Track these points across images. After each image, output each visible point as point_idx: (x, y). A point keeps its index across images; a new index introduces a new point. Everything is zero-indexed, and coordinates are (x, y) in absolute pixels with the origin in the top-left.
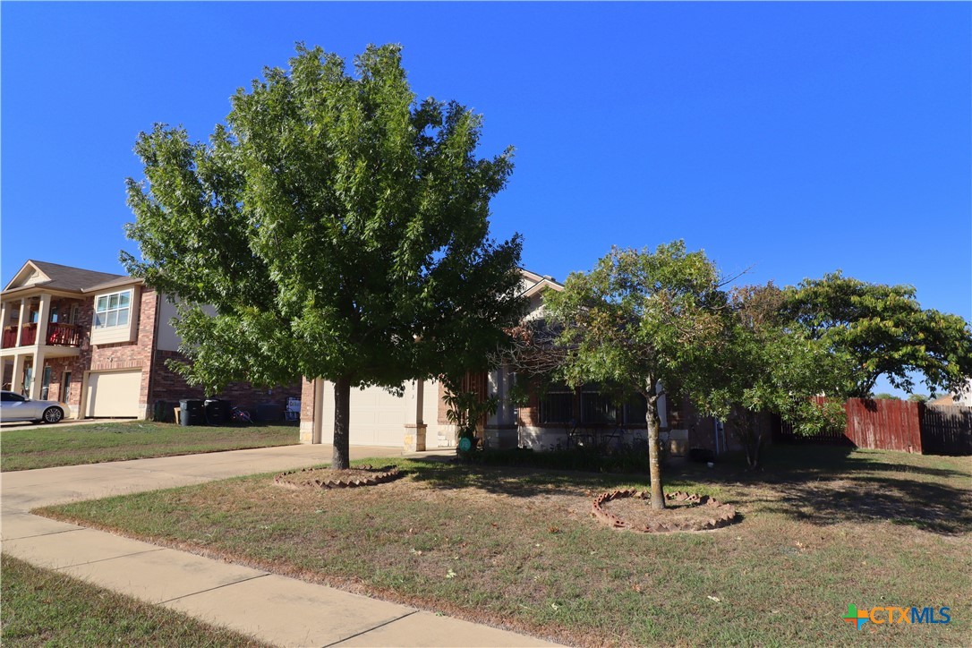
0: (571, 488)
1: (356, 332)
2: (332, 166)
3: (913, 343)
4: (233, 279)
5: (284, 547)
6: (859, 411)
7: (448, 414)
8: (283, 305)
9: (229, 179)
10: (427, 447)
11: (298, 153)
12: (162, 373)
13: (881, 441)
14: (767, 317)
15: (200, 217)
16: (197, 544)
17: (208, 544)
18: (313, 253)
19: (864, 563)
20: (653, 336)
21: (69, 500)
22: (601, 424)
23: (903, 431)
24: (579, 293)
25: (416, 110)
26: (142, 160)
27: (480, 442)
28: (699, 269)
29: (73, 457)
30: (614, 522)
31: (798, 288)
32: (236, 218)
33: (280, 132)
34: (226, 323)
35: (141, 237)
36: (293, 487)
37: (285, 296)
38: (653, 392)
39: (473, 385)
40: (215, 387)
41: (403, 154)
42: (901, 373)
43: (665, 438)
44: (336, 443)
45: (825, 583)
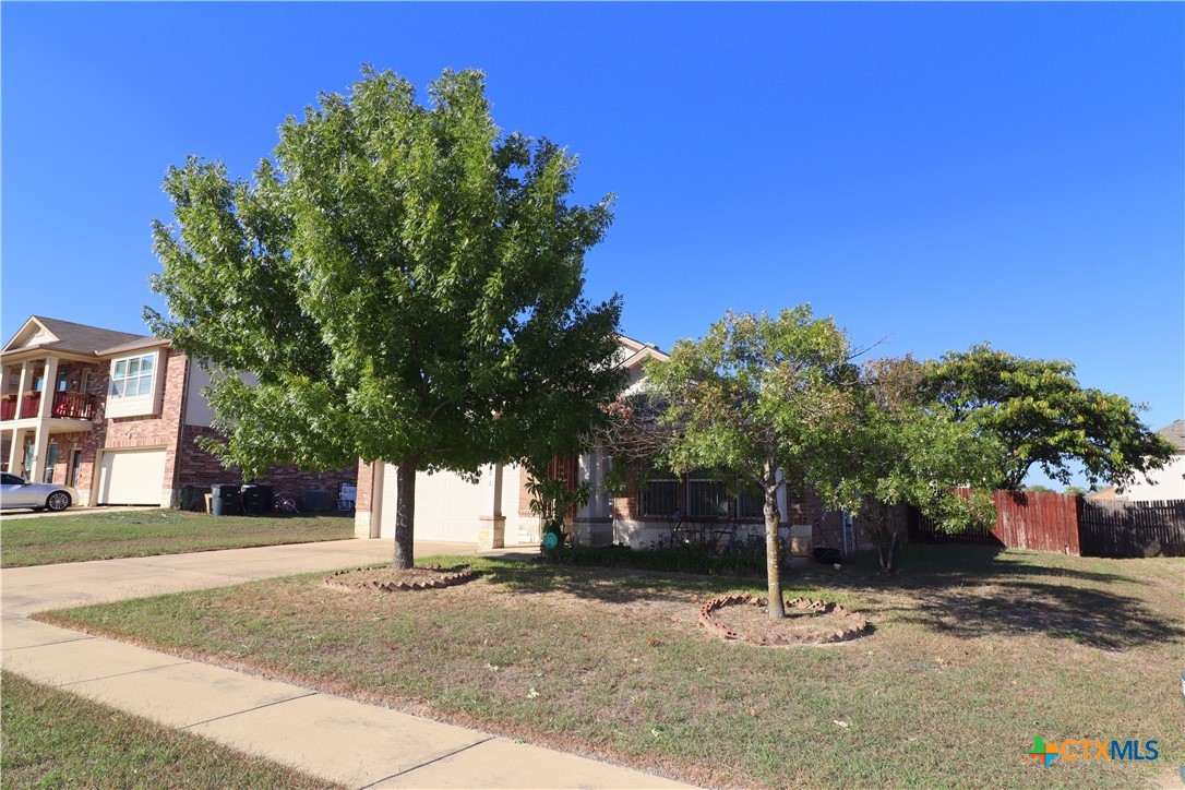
0: (675, 593)
1: (424, 406)
2: (400, 210)
3: (1071, 428)
4: (278, 343)
5: (335, 660)
6: (1009, 505)
7: (531, 505)
8: (338, 374)
9: (275, 223)
10: (506, 543)
11: (359, 194)
12: (192, 453)
13: (1033, 540)
14: (905, 395)
15: (240, 267)
16: (230, 657)
17: (244, 657)
18: (375, 313)
19: (1015, 682)
20: (772, 415)
21: (75, 603)
23: (1059, 529)
24: (687, 365)
25: (499, 147)
26: (172, 199)
27: (568, 538)
28: (827, 338)
29: (81, 551)
30: (725, 633)
31: (941, 361)
32: (284, 270)
33: (338, 168)
34: (269, 395)
35: (169, 291)
36: (346, 590)
37: (339, 363)
38: (772, 481)
39: (562, 470)
40: (255, 470)
41: (483, 197)
42: (1057, 461)
43: (785, 537)
44: (398, 538)
45: (969, 705)
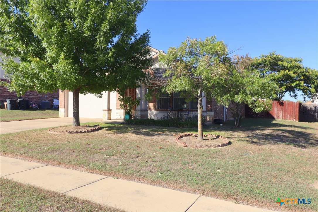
0: (168, 133)
1: (81, 71)
3: (299, 80)
4: (26, 46)
5: (53, 155)
6: (277, 106)
7: (120, 105)
8: (49, 58)
10: (112, 119)
13: (284, 117)
14: (245, 68)
16: (16, 155)
17: (21, 155)
18: (62, 36)
19: (273, 158)
20: (201, 73)
22: (181, 110)
23: (293, 113)
24: (173, 56)
27: (133, 116)
28: (221, 47)
30: (184, 145)
31: (259, 58)
32: (26, 19)
34: (24, 66)
36: (56, 133)
37: (50, 54)
39: (131, 94)
40: (21, 93)
42: (294, 92)
43: (205, 115)
44: (74, 116)
45: (259, 165)
